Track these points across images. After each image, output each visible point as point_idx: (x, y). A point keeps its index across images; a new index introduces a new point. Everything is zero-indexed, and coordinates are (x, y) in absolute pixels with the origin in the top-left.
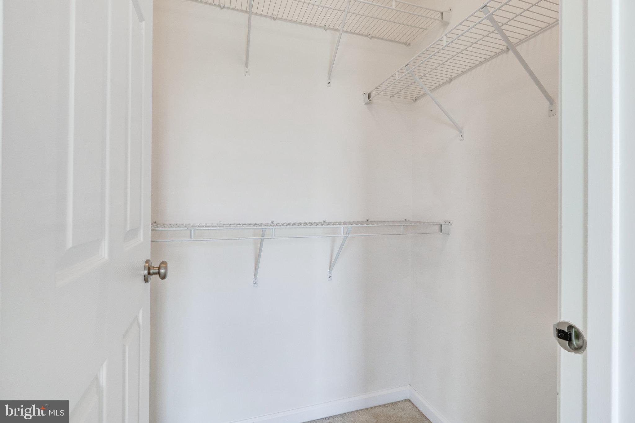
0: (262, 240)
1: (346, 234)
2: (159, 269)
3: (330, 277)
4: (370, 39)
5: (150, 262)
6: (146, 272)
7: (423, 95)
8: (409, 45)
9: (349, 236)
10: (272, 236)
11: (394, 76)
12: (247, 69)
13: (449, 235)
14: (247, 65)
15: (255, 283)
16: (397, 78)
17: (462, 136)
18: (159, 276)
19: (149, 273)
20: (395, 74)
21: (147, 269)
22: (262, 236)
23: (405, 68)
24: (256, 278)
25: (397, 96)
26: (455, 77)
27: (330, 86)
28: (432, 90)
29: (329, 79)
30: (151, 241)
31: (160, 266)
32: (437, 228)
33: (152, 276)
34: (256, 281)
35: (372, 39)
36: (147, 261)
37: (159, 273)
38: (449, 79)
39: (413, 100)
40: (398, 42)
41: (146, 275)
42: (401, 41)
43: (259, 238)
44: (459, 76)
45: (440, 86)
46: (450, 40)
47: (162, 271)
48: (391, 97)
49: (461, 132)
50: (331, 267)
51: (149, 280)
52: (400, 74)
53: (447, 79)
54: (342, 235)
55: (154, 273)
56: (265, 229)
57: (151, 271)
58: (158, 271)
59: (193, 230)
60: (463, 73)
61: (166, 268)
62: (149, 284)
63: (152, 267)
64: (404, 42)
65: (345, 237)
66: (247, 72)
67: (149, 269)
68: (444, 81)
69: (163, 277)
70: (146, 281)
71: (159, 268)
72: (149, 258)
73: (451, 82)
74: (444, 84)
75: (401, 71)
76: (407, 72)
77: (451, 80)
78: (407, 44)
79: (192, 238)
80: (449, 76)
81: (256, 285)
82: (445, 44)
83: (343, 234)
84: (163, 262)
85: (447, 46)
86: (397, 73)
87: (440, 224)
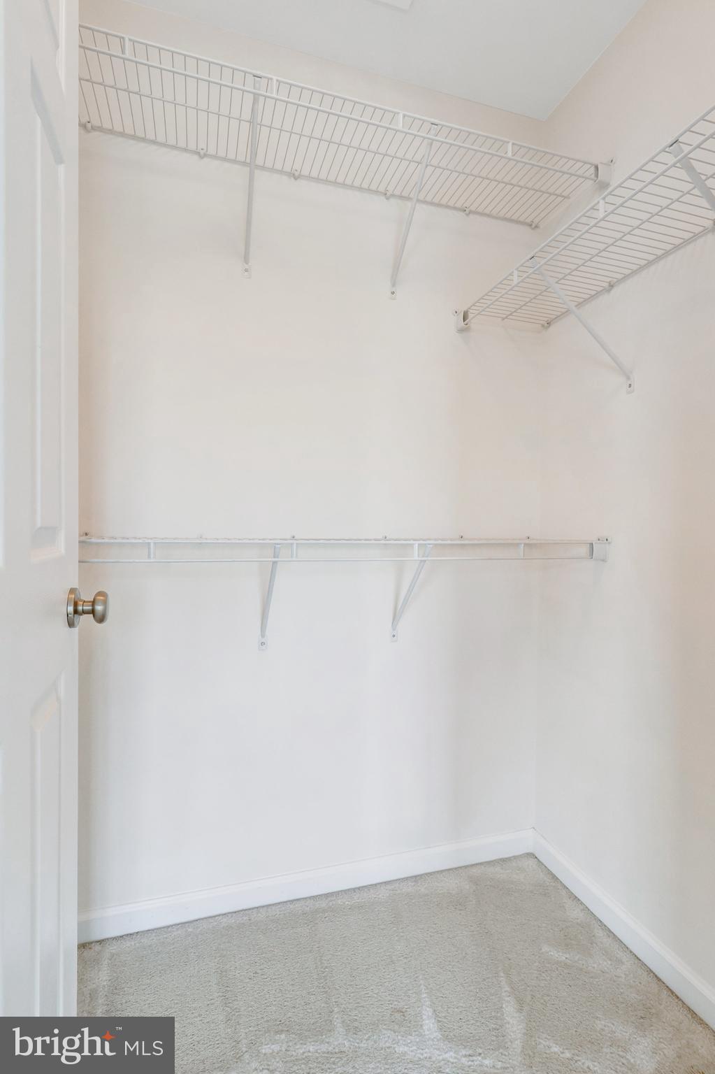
0: (275, 563)
1: (423, 557)
2: (93, 605)
3: (394, 636)
4: (467, 215)
5: (77, 591)
6: (71, 609)
7: (562, 315)
8: (537, 227)
9: (428, 560)
10: (292, 557)
11: (510, 278)
12: (247, 267)
13: (606, 562)
14: (246, 260)
15: (263, 644)
16: (515, 282)
17: (630, 386)
18: (94, 616)
19: (76, 612)
20: (511, 274)
21: (73, 603)
22: (274, 557)
23: (528, 264)
24: (263, 635)
25: (514, 318)
26: (620, 281)
27: (394, 299)
28: (579, 305)
29: (394, 285)
30: (79, 562)
31: (94, 599)
32: (584, 550)
33: (81, 617)
34: (263, 640)
35: (471, 216)
36: (72, 591)
37: (93, 612)
38: (607, 284)
39: (543, 326)
40: (517, 222)
41: (71, 614)
42: (521, 219)
43: (270, 559)
44: (626, 277)
45: (592, 297)
46: (611, 208)
47: (99, 608)
48: (503, 319)
49: (628, 378)
50: (396, 618)
51: (76, 623)
52: (521, 274)
53: (606, 285)
54: (417, 559)
55: (84, 612)
56: (280, 544)
57: (80, 608)
58: (90, 608)
59: (152, 545)
60: (634, 273)
61: (105, 603)
62: (76, 630)
63: (81, 600)
64: (528, 221)
65: (421, 561)
66: (246, 270)
67: (76, 604)
68: (599, 289)
69: (101, 619)
70: (71, 624)
71: (93, 603)
72: (76, 585)
73: (611, 290)
74: (598, 294)
75: (521, 269)
76: (531, 270)
77: (611, 286)
78: (533, 226)
79: (152, 556)
80: (609, 280)
81: (264, 647)
82: (601, 214)
83: (418, 556)
84: (100, 594)
85: (603, 219)
86: (516, 273)
87: (590, 542)
